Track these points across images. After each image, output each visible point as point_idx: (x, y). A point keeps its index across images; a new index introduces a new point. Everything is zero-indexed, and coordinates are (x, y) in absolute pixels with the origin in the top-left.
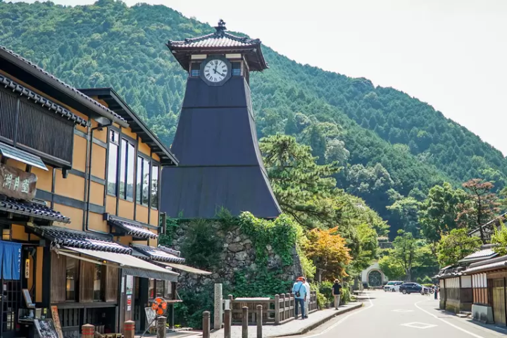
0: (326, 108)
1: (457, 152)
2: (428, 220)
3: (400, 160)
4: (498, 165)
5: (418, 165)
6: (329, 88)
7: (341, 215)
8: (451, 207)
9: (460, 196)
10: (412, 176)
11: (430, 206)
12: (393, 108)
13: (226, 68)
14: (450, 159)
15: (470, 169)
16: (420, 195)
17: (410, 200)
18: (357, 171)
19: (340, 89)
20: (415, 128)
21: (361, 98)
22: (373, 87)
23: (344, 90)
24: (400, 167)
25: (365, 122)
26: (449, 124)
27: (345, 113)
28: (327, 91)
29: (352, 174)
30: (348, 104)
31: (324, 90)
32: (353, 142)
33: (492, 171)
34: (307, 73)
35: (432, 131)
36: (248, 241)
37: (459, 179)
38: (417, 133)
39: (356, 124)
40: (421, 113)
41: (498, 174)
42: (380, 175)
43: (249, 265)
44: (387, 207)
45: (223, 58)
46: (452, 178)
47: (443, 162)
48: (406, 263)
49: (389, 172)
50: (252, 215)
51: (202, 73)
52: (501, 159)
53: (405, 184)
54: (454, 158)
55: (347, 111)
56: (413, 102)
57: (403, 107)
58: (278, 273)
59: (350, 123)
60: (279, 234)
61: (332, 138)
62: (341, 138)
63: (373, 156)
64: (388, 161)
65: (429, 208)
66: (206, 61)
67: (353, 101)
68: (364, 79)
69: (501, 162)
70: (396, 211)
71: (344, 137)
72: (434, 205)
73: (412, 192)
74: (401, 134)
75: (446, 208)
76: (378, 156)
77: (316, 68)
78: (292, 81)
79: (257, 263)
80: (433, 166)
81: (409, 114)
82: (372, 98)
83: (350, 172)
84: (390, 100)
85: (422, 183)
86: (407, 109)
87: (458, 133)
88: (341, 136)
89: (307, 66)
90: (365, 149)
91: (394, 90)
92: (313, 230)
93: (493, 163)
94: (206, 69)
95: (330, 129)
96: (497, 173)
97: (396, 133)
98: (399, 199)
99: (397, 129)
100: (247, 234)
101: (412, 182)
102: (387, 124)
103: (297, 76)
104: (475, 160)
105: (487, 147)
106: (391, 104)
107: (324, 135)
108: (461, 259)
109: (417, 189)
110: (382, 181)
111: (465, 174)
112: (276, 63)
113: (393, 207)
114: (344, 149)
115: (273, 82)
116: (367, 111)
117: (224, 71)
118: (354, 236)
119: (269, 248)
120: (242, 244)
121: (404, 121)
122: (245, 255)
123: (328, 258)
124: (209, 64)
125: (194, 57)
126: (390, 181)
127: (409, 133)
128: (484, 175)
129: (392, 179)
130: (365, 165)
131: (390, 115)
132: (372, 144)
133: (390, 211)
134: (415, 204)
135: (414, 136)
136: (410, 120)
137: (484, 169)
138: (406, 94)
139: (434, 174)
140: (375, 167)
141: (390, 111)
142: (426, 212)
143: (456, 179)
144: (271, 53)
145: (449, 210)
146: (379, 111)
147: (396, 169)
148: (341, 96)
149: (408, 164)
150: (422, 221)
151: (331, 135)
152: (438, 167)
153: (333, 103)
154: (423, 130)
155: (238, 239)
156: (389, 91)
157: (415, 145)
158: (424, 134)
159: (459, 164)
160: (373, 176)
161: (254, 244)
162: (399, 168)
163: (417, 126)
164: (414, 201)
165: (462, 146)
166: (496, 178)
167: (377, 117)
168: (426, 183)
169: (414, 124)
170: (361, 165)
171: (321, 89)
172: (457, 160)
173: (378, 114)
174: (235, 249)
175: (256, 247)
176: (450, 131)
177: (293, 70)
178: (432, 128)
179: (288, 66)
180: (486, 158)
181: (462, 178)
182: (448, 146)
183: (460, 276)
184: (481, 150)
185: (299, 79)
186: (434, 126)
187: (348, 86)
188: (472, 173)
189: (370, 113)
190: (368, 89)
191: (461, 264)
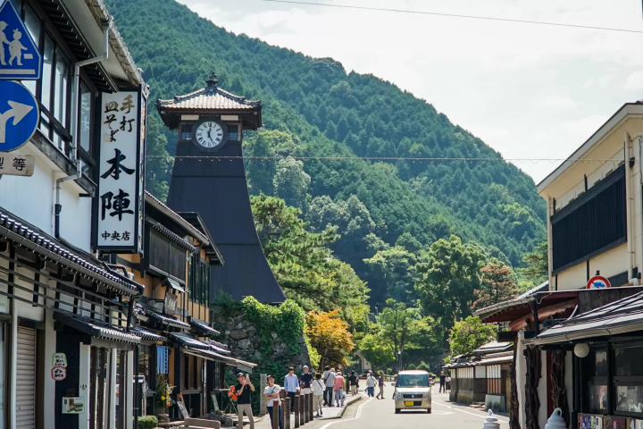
0: (275, 107)
1: (468, 177)
2: (427, 287)
3: (384, 191)
4: (527, 198)
5: (411, 199)
6: (277, 73)
7: (338, 293)
8: (460, 269)
9: (471, 255)
10: (401, 215)
11: (431, 267)
12: (373, 107)
13: (221, 132)
14: (457, 187)
15: (485, 203)
16: (412, 243)
17: (398, 251)
18: (322, 206)
19: (293, 75)
20: (407, 140)
21: (325, 90)
22: (345, 72)
23: (299, 76)
24: (385, 201)
25: (331, 128)
26: (457, 135)
27: (301, 112)
28: (274, 77)
29: (314, 210)
30: (306, 99)
31: (269, 76)
32: (316, 162)
33: (517, 207)
34: (242, 48)
35: (431, 144)
36: (251, 328)
37: (469, 218)
38: (408, 147)
39: (319, 133)
40: (416, 116)
41: (526, 212)
42: (354, 212)
43: (253, 354)
44: (364, 260)
45: (218, 120)
46: (459, 217)
47: (447, 191)
48: (396, 344)
49: (368, 209)
50: (256, 301)
51: (194, 137)
52: (531, 189)
53: (392, 227)
54: (463, 186)
55: (305, 109)
56: (405, 98)
57: (389, 106)
58: (285, 363)
59: (310, 131)
60: (285, 321)
61: (285, 154)
62: (298, 156)
63: (345, 183)
64: (367, 191)
65: (430, 270)
66: (198, 123)
67: (313, 95)
68: (331, 60)
69: (530, 194)
70: (378, 266)
71: (302, 154)
72: (436, 267)
73: (401, 238)
74: (386, 147)
75: (453, 270)
76: (353, 184)
77: (257, 40)
78: (221, 62)
79: (262, 351)
80: (432, 197)
81: (397, 118)
82: (342, 90)
83: (311, 207)
84: (370, 94)
85: (416, 226)
86: (395, 109)
87: (470, 148)
88: (298, 152)
89: (243, 37)
90: (333, 172)
91: (377, 79)
92: (310, 313)
93: (519, 196)
94: (198, 131)
95: (282, 141)
96: (524, 210)
97: (377, 147)
98: (381, 249)
99: (379, 140)
100: (251, 320)
101: (401, 223)
102: (364, 131)
103: (227, 53)
104: (493, 190)
105: (511, 171)
106: (371, 101)
107: (273, 150)
108: (476, 348)
109: (408, 234)
110: (358, 223)
111: (478, 211)
112: (195, 32)
113: (373, 260)
114: (303, 173)
115: (193, 64)
116: (334, 111)
117: (219, 135)
118: (348, 316)
119: (275, 335)
120: (244, 331)
121: (390, 128)
122: (249, 343)
123: (328, 345)
124: (202, 127)
125: (184, 118)
126: (369, 222)
127: (397, 147)
128: (506, 214)
129: (373, 219)
130: (332, 198)
131: (369, 117)
132: (344, 166)
133: (368, 265)
134: (404, 256)
135: (404, 151)
136: (399, 126)
137: (506, 203)
138: (395, 86)
139: (434, 212)
140: (349, 202)
141: (369, 112)
142: (425, 276)
143: (464, 219)
144: (187, 15)
145: (457, 273)
146: (353, 111)
147: (378, 205)
148: (296, 86)
149: (395, 197)
150: (420, 287)
151: (282, 150)
152: (439, 199)
153: (282, 97)
154: (418, 142)
155: (240, 326)
156: (369, 79)
157: (406, 166)
158: (421, 150)
159: (469, 195)
160: (345, 215)
161: (258, 331)
162: (383, 202)
163: (409, 137)
164: (405, 253)
165: (475, 169)
166: (523, 217)
167: (349, 120)
168: (422, 225)
169: (405, 133)
170: (328, 198)
171: (264, 74)
172: (467, 190)
173: (351, 115)
174: (237, 337)
175: (261, 335)
176: (458, 145)
177: (221, 44)
178: (432, 140)
179: (214, 36)
180: (510, 187)
181: (473, 216)
182: (454, 169)
183: (474, 366)
184: (503, 174)
185: (230, 58)
186: (435, 138)
187: (306, 71)
188: (488, 210)
189: (339, 114)
190: (336, 76)
191: (476, 354)
